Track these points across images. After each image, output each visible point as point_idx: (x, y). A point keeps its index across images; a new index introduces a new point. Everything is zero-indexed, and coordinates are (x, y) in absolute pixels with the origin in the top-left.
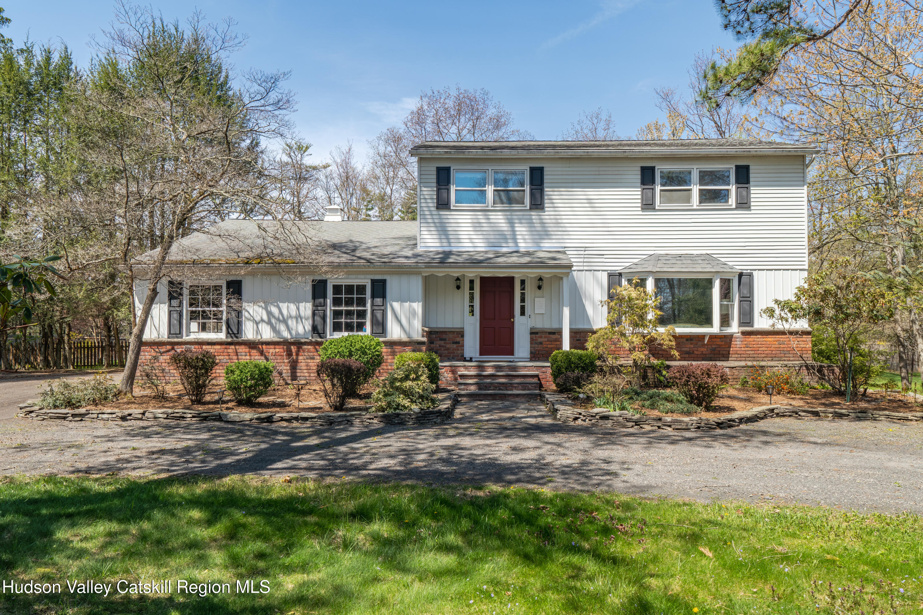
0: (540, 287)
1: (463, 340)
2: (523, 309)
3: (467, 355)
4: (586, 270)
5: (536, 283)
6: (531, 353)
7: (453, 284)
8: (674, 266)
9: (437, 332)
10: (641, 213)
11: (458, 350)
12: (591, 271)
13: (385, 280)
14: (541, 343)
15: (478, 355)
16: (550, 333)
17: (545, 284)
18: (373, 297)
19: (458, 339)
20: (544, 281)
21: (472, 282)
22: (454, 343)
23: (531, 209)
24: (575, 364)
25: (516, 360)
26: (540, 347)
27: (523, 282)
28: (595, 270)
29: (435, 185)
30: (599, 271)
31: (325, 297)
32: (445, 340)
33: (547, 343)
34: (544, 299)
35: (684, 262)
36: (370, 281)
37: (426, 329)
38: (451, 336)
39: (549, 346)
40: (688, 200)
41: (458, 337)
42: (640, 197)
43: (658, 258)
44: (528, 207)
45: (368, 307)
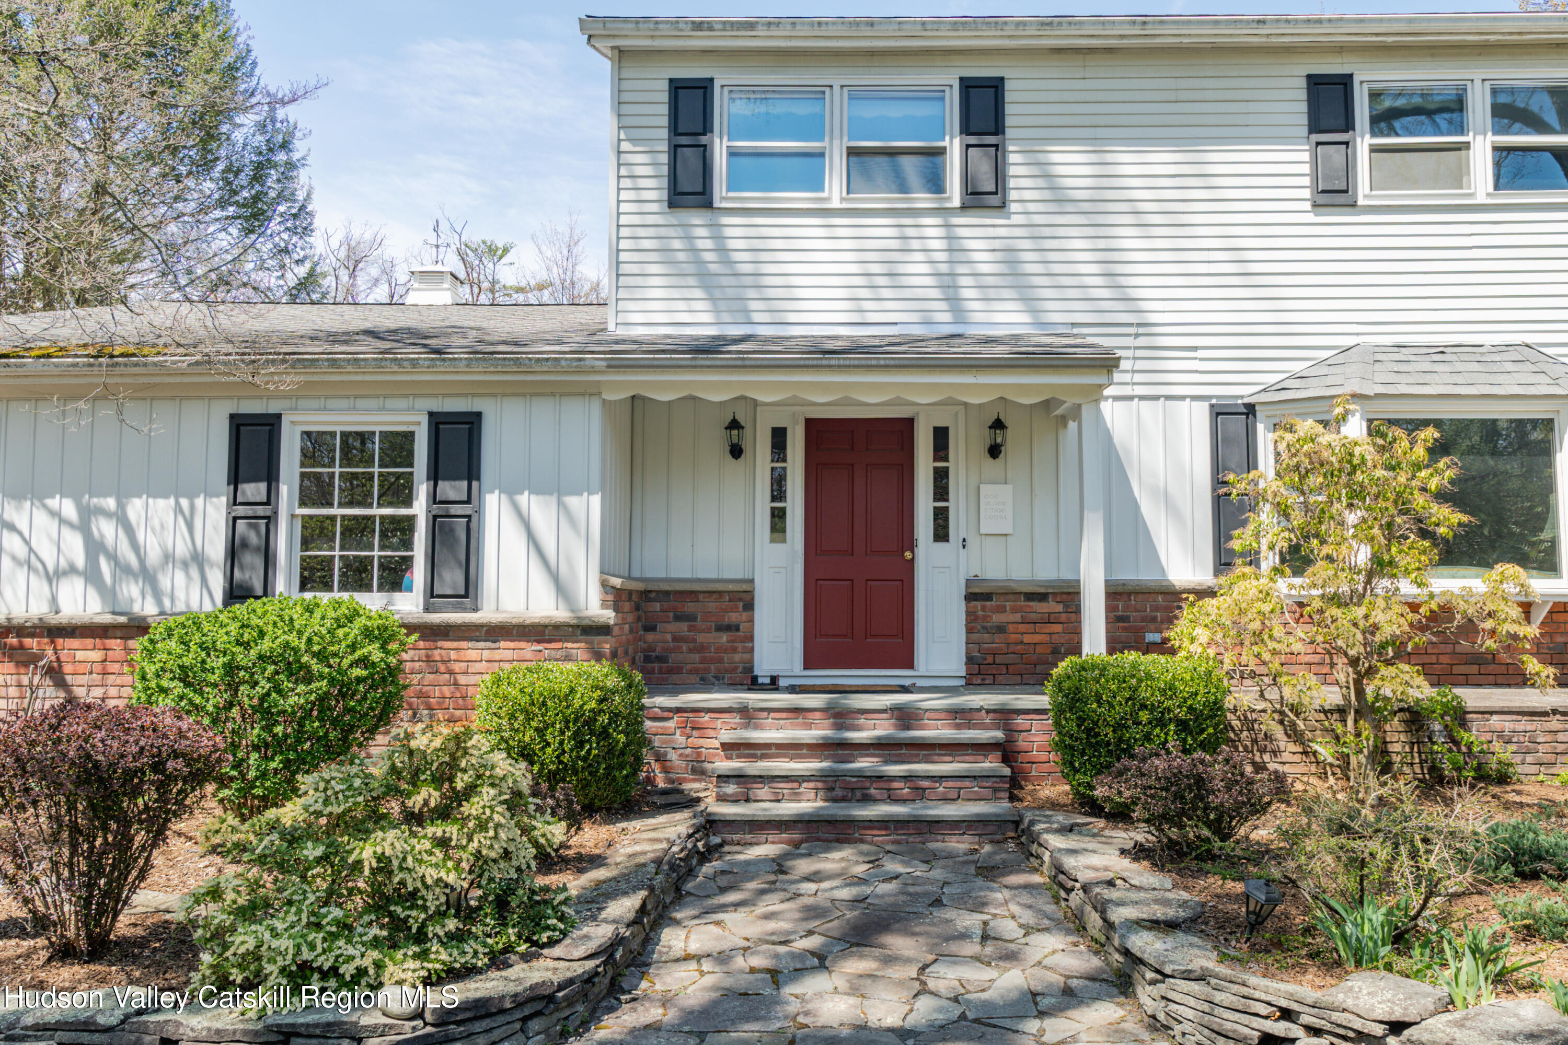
0: (994, 451)
1: (751, 621)
2: (941, 520)
3: (763, 668)
4: (1142, 398)
5: (983, 438)
6: (970, 660)
7: (717, 441)
8: (1427, 378)
9: (667, 593)
10: (1311, 218)
11: (734, 650)
12: (1156, 398)
13: (479, 415)
14: (1001, 629)
15: (797, 666)
16: (1031, 596)
17: (1012, 439)
18: (435, 475)
19: (734, 617)
20: (1009, 432)
21: (779, 437)
22: (720, 628)
23: (964, 207)
24: (1152, 709)
25: (920, 683)
26: (997, 642)
27: (941, 436)
28: (1168, 398)
29: (664, 133)
30: (1182, 398)
31: (271, 477)
32: (691, 618)
33: (1022, 628)
34: (1009, 488)
35: (1459, 367)
36: (424, 420)
37: (617, 582)
38: (712, 606)
39: (1027, 639)
40: (1459, 177)
41: (734, 609)
42: (1306, 169)
43: (1376, 356)
44: (956, 202)
45: (420, 508)
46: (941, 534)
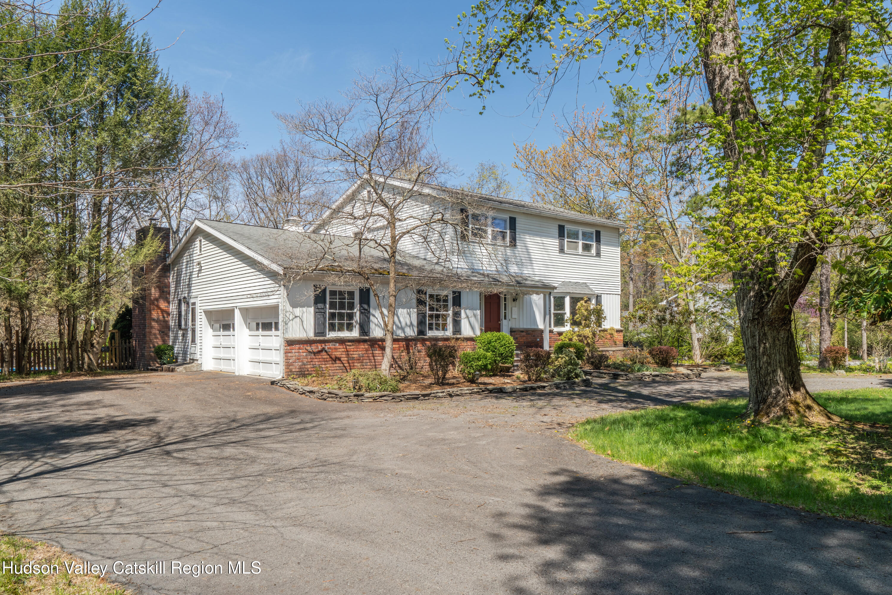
0: (514, 300)
2: (505, 315)
5: (512, 297)
10: (558, 254)
13: (460, 292)
14: (517, 338)
16: (522, 331)
17: (517, 299)
18: (453, 305)
20: (518, 296)
27: (505, 296)
34: (516, 309)
36: (451, 293)
39: (521, 340)
40: (578, 249)
42: (558, 244)
43: (567, 284)
44: (508, 245)
45: (450, 312)
46: (505, 319)
